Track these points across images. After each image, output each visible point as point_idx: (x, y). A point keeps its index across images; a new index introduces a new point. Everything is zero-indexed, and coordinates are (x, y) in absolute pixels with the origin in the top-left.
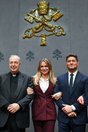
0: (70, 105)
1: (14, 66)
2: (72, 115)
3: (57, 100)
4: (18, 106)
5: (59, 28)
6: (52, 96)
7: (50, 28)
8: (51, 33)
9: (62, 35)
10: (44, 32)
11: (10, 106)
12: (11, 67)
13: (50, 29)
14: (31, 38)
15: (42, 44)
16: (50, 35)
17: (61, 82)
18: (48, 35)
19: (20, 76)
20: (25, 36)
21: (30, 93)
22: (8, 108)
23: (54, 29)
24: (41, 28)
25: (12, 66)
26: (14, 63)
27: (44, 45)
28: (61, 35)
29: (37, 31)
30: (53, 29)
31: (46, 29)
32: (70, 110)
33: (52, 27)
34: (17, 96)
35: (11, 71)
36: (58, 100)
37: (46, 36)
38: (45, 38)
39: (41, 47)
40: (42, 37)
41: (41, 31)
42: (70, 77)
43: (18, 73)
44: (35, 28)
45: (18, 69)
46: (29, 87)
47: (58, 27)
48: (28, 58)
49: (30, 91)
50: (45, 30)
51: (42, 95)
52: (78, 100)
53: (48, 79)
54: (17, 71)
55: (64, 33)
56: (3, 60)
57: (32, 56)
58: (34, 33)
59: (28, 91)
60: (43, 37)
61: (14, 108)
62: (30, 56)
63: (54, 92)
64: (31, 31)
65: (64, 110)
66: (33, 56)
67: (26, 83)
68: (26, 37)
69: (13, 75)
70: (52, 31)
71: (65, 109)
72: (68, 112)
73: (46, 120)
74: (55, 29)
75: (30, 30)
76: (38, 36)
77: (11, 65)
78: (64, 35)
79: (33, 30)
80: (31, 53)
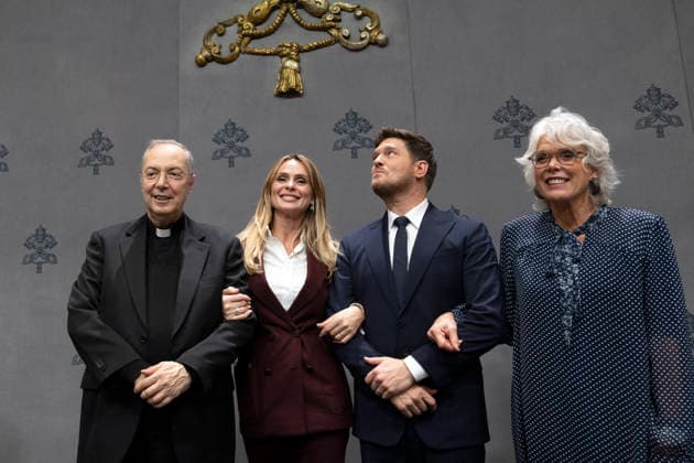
0: (401, 357)
1: (163, 189)
2: (416, 402)
3: (343, 341)
4: (184, 373)
5: (359, 13)
6: (318, 325)
7: (319, 14)
8: (324, 37)
9: (371, 47)
10: (291, 36)
11: (147, 375)
12: (150, 192)
13: (315, 22)
14: (235, 63)
15: (283, 88)
16: (317, 47)
17: (358, 259)
18: (311, 49)
19: (187, 236)
20: (206, 53)
21: (237, 314)
22: (140, 383)
23: (334, 20)
24: (276, 17)
25: (154, 186)
26: (163, 174)
27: (292, 93)
28: (370, 43)
29: (261, 29)
30: (329, 17)
31: (298, 22)
32: (398, 378)
33: (326, 11)
34: (176, 330)
35: (151, 210)
36: (349, 342)
37: (300, 51)
38: (298, 61)
39: (278, 100)
40: (282, 56)
41: (276, 29)
42: (393, 233)
43: (179, 224)
44: (250, 18)
45: (183, 202)
46: (235, 286)
47: (353, 10)
48: (222, 152)
49: (235, 304)
50: (297, 27)
51: (279, 321)
52: (432, 332)
53: (300, 247)
54: (175, 211)
55: (381, 37)
56: (112, 163)
57: (239, 144)
58: (246, 39)
59: (226, 306)
60: (289, 56)
61: (166, 385)
62: (231, 146)
63: (330, 307)
64: (232, 31)
65: (374, 384)
66: (246, 144)
67: (215, 269)
68: (209, 59)
69: (160, 233)
70: (325, 29)
71: (379, 377)
72: (391, 389)
73: (303, 431)
74: (340, 21)
75: (225, 26)
76: (265, 54)
77: (148, 183)
78: (383, 45)
79: (241, 25)
80: (234, 129)
